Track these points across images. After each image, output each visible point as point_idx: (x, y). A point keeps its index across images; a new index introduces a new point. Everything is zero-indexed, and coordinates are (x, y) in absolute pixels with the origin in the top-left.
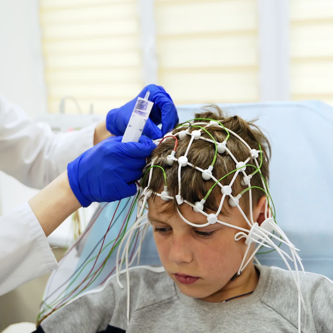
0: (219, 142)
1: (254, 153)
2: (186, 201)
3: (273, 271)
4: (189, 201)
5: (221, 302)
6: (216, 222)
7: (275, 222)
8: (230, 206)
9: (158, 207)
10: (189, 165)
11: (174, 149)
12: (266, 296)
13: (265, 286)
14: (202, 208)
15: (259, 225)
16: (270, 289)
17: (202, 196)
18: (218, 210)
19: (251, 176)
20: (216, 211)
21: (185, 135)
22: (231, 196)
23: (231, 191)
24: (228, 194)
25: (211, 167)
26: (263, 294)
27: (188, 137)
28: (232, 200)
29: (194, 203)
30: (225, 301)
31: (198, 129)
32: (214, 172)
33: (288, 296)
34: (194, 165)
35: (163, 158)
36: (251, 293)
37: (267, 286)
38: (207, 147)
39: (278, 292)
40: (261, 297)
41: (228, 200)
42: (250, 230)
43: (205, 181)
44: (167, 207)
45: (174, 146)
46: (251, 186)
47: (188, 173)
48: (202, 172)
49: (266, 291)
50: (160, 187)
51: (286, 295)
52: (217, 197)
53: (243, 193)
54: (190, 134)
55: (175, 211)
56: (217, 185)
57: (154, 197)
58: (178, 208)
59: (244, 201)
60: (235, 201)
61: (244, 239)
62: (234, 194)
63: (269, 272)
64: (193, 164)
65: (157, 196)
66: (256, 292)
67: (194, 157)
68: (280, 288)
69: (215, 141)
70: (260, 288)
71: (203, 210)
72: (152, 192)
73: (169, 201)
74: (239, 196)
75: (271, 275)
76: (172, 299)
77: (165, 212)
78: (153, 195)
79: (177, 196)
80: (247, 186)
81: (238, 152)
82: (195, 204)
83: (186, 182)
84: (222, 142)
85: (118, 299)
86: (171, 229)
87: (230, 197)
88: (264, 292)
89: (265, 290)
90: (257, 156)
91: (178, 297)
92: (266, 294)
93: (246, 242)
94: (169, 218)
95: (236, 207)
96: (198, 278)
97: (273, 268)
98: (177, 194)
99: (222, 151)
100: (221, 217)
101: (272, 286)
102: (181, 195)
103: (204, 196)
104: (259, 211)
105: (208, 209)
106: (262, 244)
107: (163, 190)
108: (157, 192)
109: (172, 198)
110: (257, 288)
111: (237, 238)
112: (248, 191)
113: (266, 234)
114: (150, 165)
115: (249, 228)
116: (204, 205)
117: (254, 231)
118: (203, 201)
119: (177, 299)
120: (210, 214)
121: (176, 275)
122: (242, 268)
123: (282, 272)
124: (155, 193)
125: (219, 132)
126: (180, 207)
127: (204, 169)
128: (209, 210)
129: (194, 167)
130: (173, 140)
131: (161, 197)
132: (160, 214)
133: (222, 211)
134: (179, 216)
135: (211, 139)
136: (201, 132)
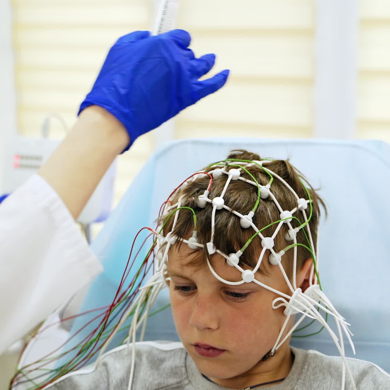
0: (262, 185)
1: (303, 203)
2: (218, 251)
3: (310, 355)
4: (223, 251)
5: (245, 389)
6: (252, 281)
7: (321, 290)
8: (270, 264)
9: (183, 258)
10: (225, 209)
11: (208, 189)
12: (300, 384)
13: (299, 373)
14: (238, 261)
15: (303, 292)
16: (305, 377)
17: (238, 246)
18: (255, 266)
19: (297, 229)
20: (254, 268)
21: (221, 174)
22: (272, 251)
23: (272, 244)
24: (269, 248)
25: (252, 214)
26: (297, 382)
27: (224, 176)
28: (273, 256)
29: (228, 254)
30: (249, 388)
31: (237, 168)
32: (254, 219)
33: (327, 386)
34: (232, 208)
35: (194, 198)
36: (282, 380)
37: (302, 372)
38: (248, 189)
39: (315, 380)
40: (294, 385)
41: (268, 254)
42: (291, 296)
43: (244, 229)
44: (194, 258)
45: (208, 186)
46: (297, 243)
47: (223, 217)
48: (240, 218)
49: (301, 379)
50: (188, 233)
51: (325, 385)
52: (256, 250)
53: (287, 250)
54: (227, 173)
55: (205, 262)
56: (258, 236)
57: (179, 244)
58: (209, 260)
59: (287, 260)
60: (277, 258)
61: (284, 308)
62: (277, 249)
63: (306, 356)
64: (230, 207)
65: (184, 243)
66: (288, 379)
67: (232, 199)
68: (318, 375)
69: (257, 183)
70: (293, 375)
71: (239, 264)
72: (177, 238)
73: (198, 250)
74: (282, 252)
75: (308, 360)
76: (182, 383)
77: (191, 264)
78: (177, 242)
79: (208, 244)
80: (292, 242)
81: (284, 200)
82: (229, 256)
83: (221, 228)
84: (265, 185)
85: (112, 382)
86: (196, 288)
87: (271, 253)
88: (298, 379)
89: (299, 378)
90: (306, 207)
91: (190, 381)
92: (300, 383)
93: (286, 311)
94: (196, 271)
95: (278, 266)
96: (223, 351)
97: (311, 352)
98: (209, 241)
99: (265, 196)
100: (259, 276)
101: (309, 373)
102: (214, 242)
103: (241, 248)
104: (303, 276)
105: (244, 264)
106: (306, 314)
107: (191, 236)
108: (184, 238)
109: (202, 246)
110: (290, 375)
111: (275, 305)
112: (293, 249)
113: (311, 303)
114: (177, 207)
115: (290, 294)
116: (240, 258)
117: (297, 298)
118: (240, 253)
119: (188, 384)
120: (246, 270)
121: (197, 346)
122: (277, 346)
123: (322, 357)
124: (181, 239)
125: (262, 174)
126: (211, 257)
127: (243, 214)
128: (246, 265)
129: (232, 211)
130: (206, 179)
131: (188, 244)
132: (184, 267)
133: (260, 267)
134: (209, 268)
135: (253, 181)
136: (240, 171)
